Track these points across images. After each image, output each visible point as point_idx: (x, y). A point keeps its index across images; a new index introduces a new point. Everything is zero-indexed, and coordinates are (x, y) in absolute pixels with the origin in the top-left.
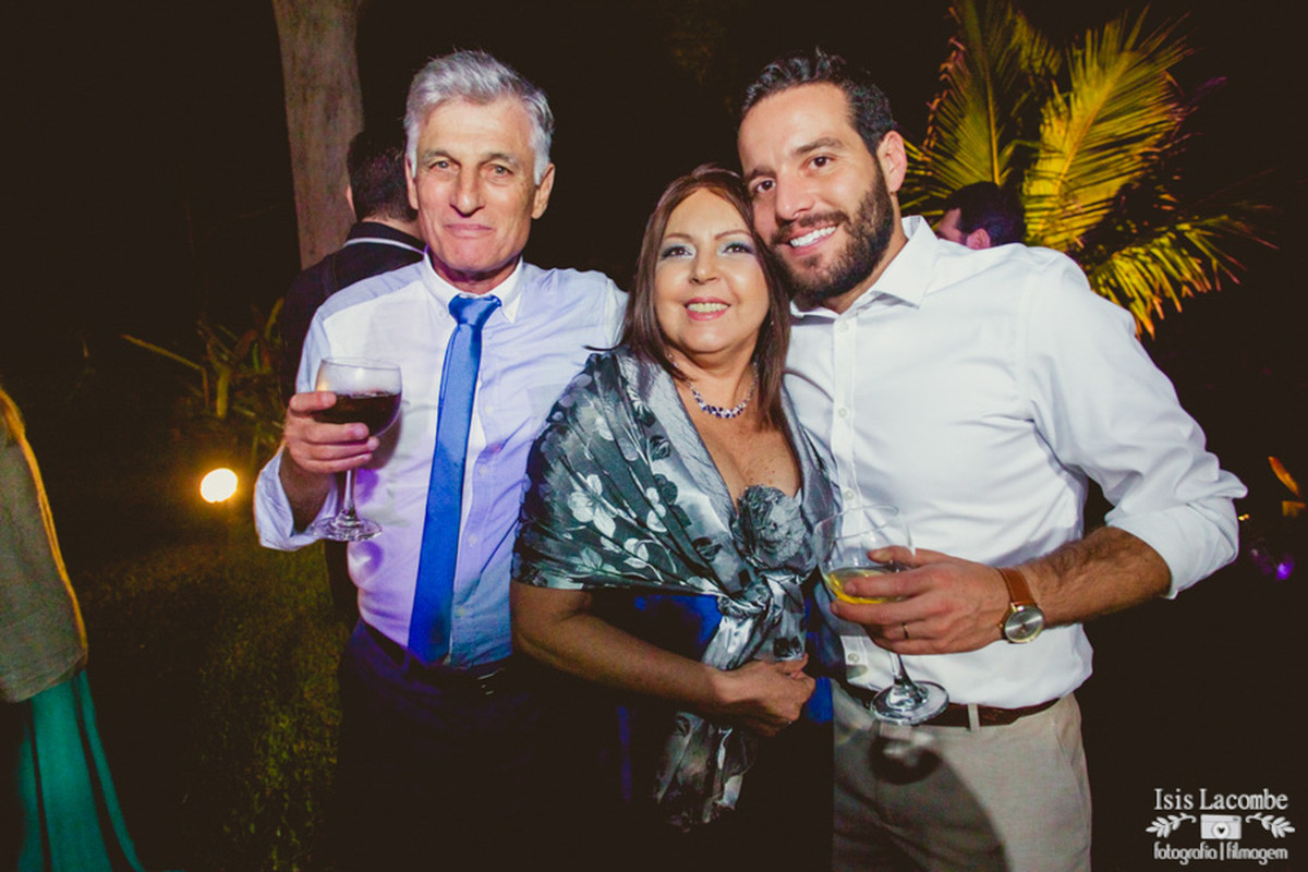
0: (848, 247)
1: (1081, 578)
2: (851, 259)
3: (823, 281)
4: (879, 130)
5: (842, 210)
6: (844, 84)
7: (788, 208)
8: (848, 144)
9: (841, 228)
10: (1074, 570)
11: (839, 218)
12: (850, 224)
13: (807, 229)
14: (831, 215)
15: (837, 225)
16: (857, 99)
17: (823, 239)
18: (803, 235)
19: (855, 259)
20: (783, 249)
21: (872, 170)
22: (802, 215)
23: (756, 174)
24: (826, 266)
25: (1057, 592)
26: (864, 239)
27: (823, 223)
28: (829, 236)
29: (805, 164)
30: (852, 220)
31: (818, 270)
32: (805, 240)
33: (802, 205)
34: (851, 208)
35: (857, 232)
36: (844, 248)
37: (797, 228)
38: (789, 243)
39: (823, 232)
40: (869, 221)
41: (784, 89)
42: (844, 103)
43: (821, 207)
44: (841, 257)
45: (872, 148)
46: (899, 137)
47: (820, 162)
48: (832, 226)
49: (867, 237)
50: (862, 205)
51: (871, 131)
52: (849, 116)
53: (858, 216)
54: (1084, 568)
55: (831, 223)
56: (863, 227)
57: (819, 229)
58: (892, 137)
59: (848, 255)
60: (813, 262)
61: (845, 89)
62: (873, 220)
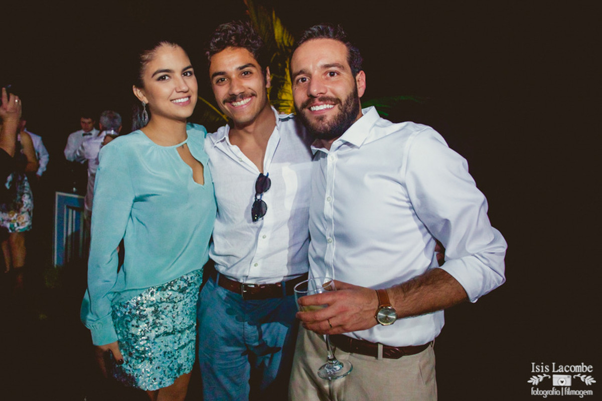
0: (338, 115)
1: (417, 294)
2: (339, 121)
3: (325, 129)
4: (358, 68)
5: (339, 98)
6: (347, 43)
7: (315, 91)
8: (346, 69)
9: (336, 106)
10: (413, 290)
11: (337, 101)
12: (341, 105)
13: (322, 102)
14: (334, 99)
15: (334, 105)
16: (351, 51)
17: (327, 109)
18: (319, 105)
19: (340, 122)
20: (306, 111)
21: (354, 84)
22: (321, 95)
23: (301, 72)
24: (327, 122)
25: (403, 301)
26: (346, 114)
27: (330, 102)
28: (330, 109)
29: (325, 74)
30: (343, 104)
31: (323, 123)
32: (319, 108)
33: (322, 91)
34: (343, 98)
35: (344, 110)
36: (337, 115)
37: (317, 101)
38: (310, 109)
39: (328, 106)
40: (350, 106)
41: (322, 38)
42: (346, 51)
43: (329, 94)
44: (335, 119)
45: (354, 74)
46: (364, 74)
47: (332, 74)
48: (332, 104)
49: (347, 113)
50: (348, 98)
51: (355, 68)
52: (348, 58)
53: (345, 102)
54: (418, 289)
55: (333, 103)
56: (346, 108)
57: (327, 104)
58: (362, 73)
59: (338, 119)
60: (321, 119)
61: (347, 46)
62: (351, 106)
